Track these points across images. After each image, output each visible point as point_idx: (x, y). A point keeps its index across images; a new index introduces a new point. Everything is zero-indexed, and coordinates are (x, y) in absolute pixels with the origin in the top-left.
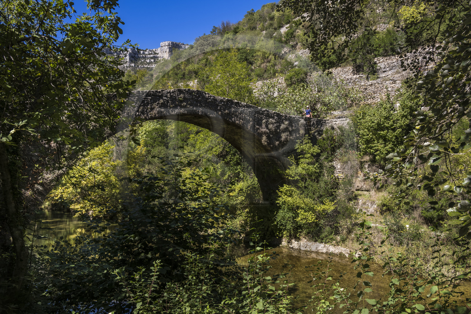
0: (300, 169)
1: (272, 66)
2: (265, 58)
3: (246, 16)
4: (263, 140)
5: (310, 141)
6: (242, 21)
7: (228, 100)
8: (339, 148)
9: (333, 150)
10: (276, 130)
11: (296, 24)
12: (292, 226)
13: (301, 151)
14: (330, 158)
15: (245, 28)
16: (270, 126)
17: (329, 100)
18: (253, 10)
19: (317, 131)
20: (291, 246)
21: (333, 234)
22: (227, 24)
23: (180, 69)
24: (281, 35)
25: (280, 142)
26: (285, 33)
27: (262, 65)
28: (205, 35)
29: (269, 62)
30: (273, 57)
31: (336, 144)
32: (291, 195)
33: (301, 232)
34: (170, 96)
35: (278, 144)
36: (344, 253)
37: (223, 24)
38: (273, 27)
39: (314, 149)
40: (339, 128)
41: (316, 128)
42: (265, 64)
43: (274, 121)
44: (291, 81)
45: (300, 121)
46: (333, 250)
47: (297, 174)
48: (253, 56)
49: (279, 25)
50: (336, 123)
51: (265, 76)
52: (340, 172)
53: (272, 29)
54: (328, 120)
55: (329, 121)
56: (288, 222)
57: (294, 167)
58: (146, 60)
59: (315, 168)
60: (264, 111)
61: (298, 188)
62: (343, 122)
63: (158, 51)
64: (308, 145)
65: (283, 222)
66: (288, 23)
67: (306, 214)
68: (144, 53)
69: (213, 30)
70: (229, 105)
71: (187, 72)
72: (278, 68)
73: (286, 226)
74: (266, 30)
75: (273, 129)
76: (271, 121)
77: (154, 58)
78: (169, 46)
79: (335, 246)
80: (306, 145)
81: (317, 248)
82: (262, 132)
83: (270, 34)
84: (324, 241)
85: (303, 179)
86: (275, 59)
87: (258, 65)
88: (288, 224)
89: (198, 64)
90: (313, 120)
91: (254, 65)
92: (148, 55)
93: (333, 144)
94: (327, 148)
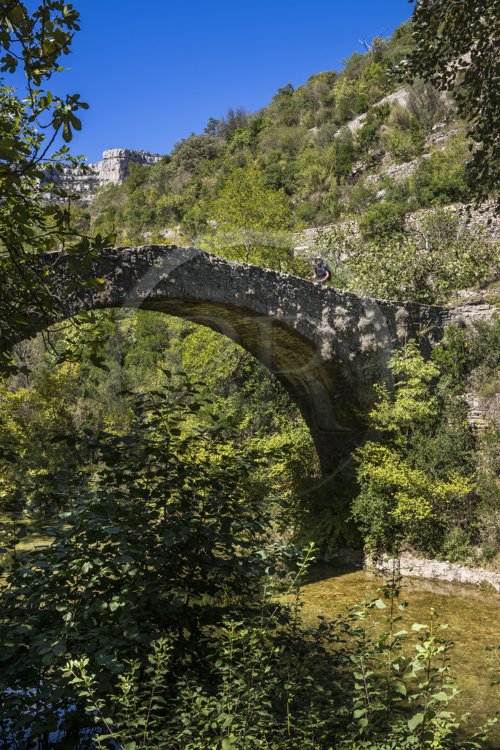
0: (398, 410)
1: (332, 197)
2: (319, 183)
3: (276, 98)
4: (323, 351)
5: (418, 352)
6: (268, 107)
7: (253, 269)
8: (476, 365)
9: (465, 370)
10: (349, 330)
11: (381, 114)
12: (382, 526)
13: (400, 373)
14: (458, 387)
15: (274, 122)
16: (338, 322)
17: (455, 267)
18: (290, 86)
19: (431, 331)
20: (381, 568)
21: (468, 542)
22: (240, 114)
23: (144, 204)
24: (350, 135)
25: (359, 353)
26: (358, 132)
27: (312, 197)
28: (193, 135)
29: (326, 189)
30: (335, 180)
31: (471, 358)
32: (381, 461)
33: (401, 539)
34: (137, 259)
35: (354, 358)
36: (491, 582)
37: (231, 113)
38: (333, 120)
39: (427, 369)
40: (476, 325)
41: (429, 325)
42: (317, 194)
43: (345, 311)
44: (372, 229)
45: (397, 310)
46: (468, 576)
47: (393, 419)
48: (293, 178)
49: (344, 117)
50: (470, 314)
51: (319, 218)
52: (478, 415)
53: (331, 123)
54: (453, 309)
55: (455, 311)
56: (376, 518)
57: (385, 405)
58: (75, 186)
59: (429, 408)
60: (326, 290)
61: (394, 447)
62: (483, 313)
63: (99, 168)
64: (415, 360)
65: (365, 518)
66: (364, 112)
67: (412, 501)
68: (69, 173)
69: (210, 126)
70: (254, 279)
71: (158, 211)
72: (346, 201)
73: (369, 526)
74: (319, 125)
75: (344, 327)
76: (339, 310)
77: (91, 182)
78: (120, 157)
79: (471, 567)
80: (410, 360)
81: (433, 571)
82: (321, 333)
83: (328, 135)
84: (449, 557)
85: (405, 429)
86: (339, 184)
87: (304, 196)
88: (374, 522)
89: (181, 193)
90: (424, 309)
91: (295, 196)
92: (78, 175)
93: (463, 358)
94: (451, 366)
